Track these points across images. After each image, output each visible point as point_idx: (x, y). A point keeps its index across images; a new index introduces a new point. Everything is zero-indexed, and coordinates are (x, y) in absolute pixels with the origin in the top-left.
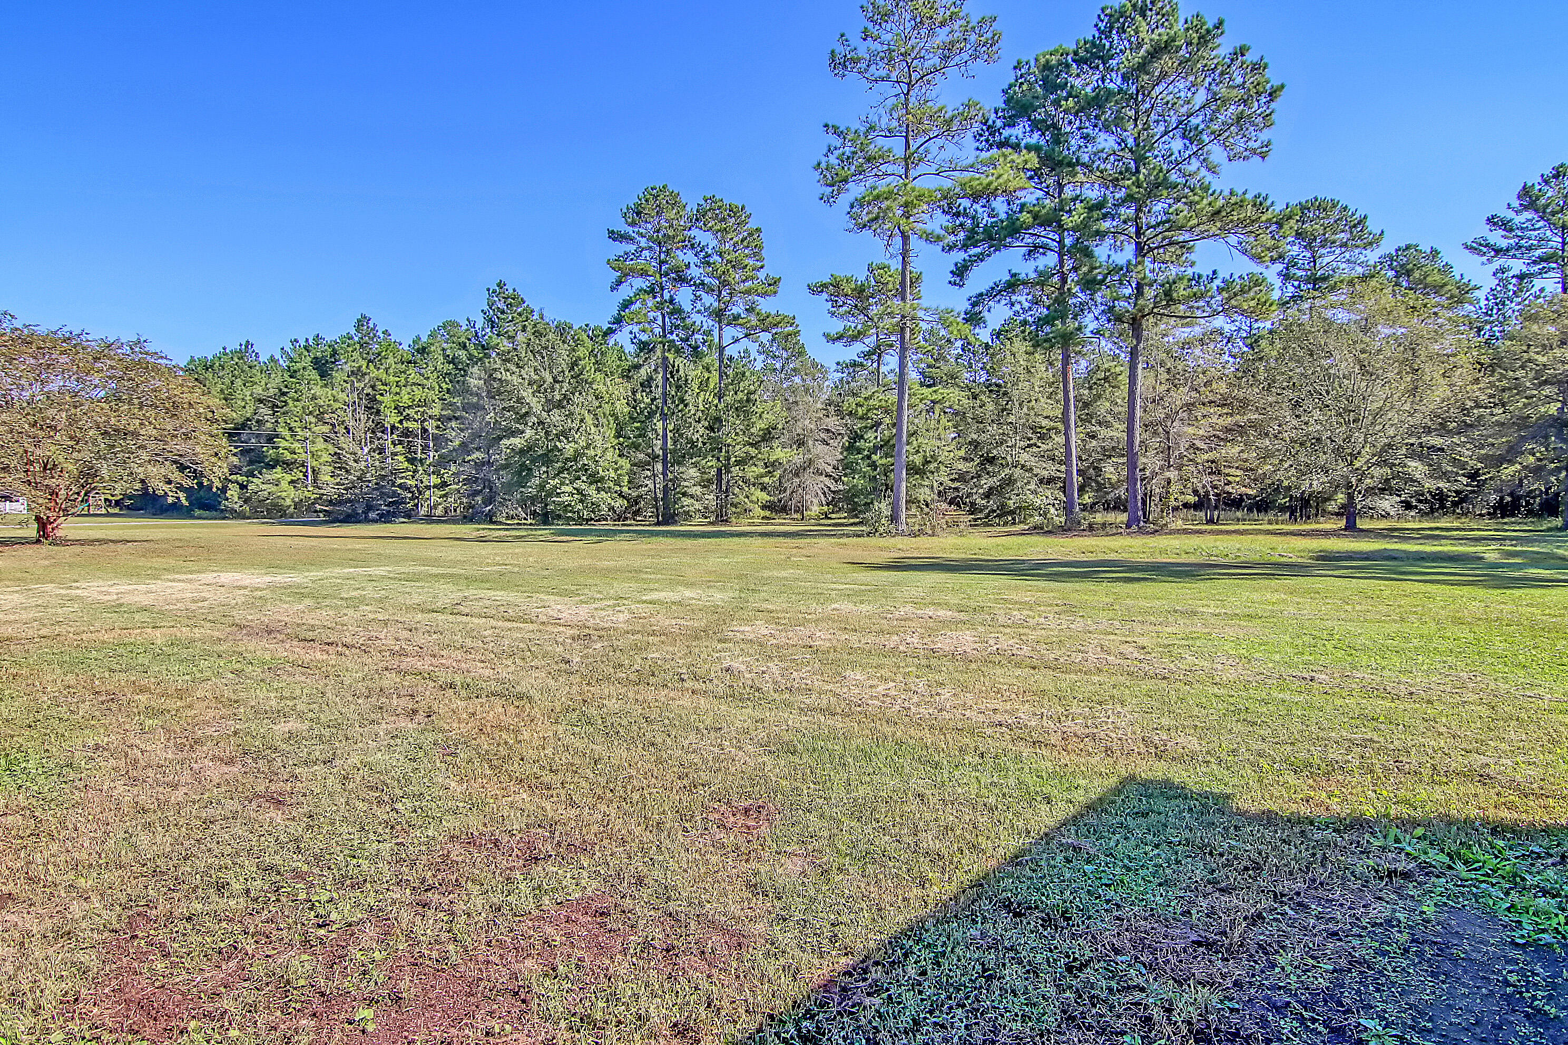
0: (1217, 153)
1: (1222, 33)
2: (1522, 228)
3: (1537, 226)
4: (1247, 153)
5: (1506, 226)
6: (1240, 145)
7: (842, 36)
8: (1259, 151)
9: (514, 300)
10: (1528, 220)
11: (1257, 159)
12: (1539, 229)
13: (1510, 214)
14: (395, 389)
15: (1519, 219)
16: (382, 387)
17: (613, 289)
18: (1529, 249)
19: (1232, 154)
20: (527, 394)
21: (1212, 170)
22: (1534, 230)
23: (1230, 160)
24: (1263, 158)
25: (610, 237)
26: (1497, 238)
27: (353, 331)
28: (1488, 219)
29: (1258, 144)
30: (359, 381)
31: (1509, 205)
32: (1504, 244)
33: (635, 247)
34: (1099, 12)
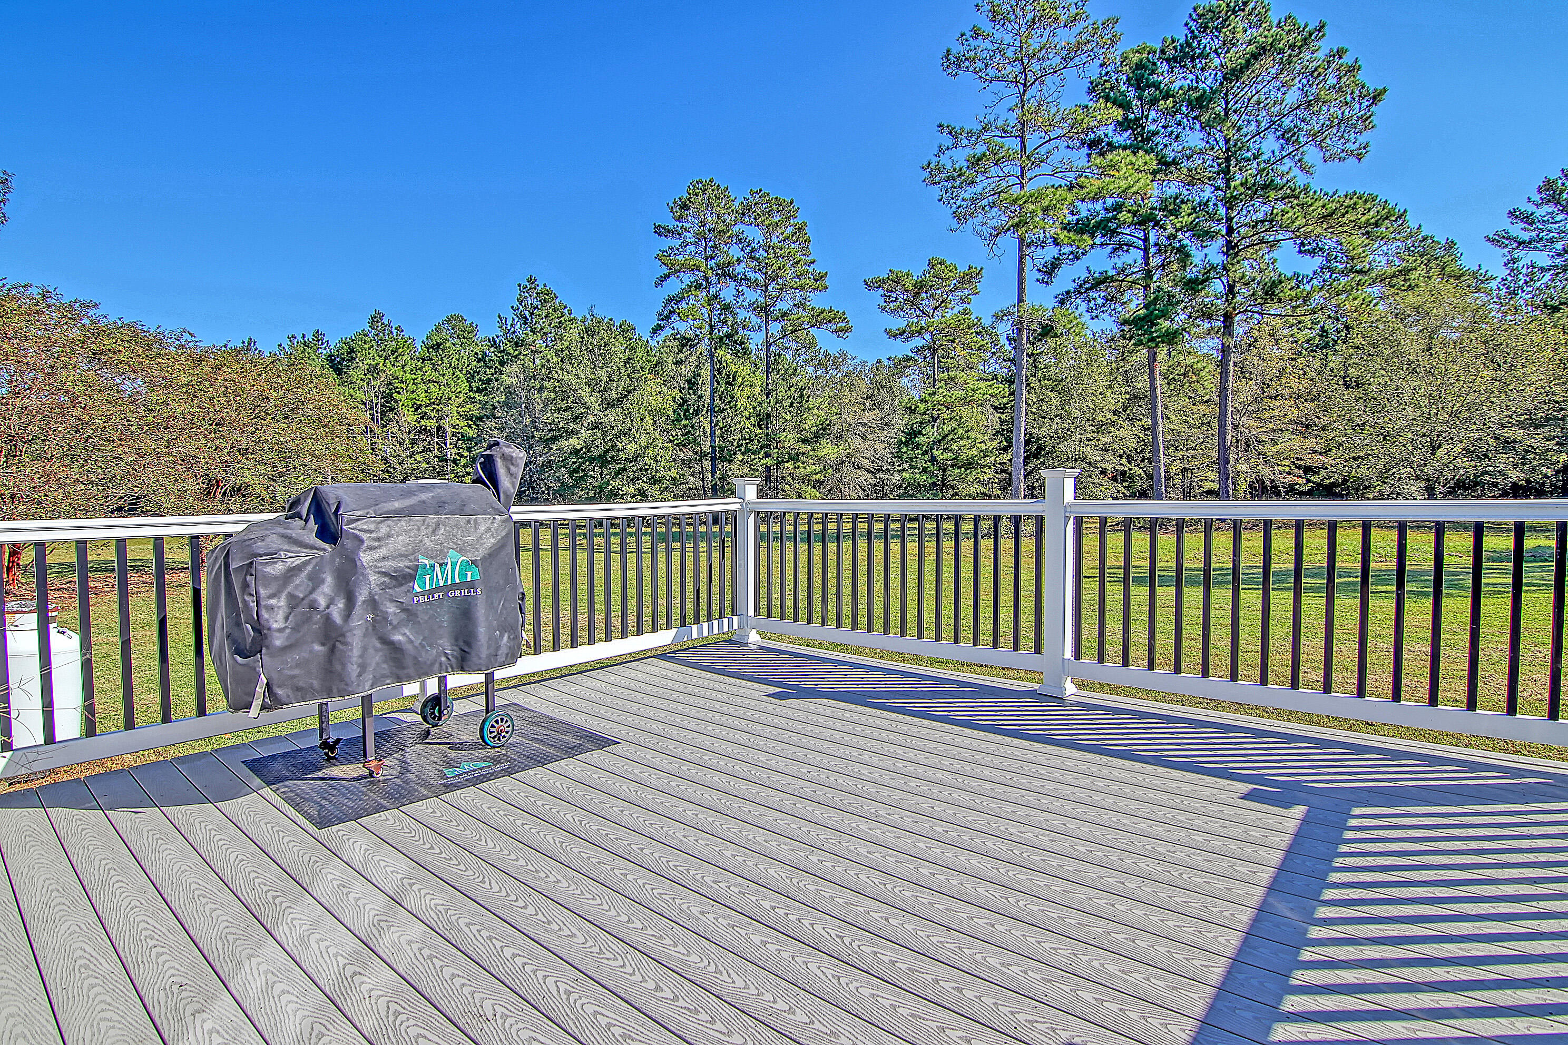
0: (1312, 154)
1: (1323, 36)
2: (1544, 221)
3: (1557, 219)
4: (1343, 155)
5: (1528, 219)
6: (1336, 147)
7: (962, 35)
8: (1355, 152)
9: (547, 296)
10: (1548, 213)
11: (1352, 160)
12: (1560, 222)
13: (1531, 208)
14: (411, 387)
15: (1540, 212)
16: (399, 385)
17: (657, 285)
18: (1551, 241)
19: (1328, 154)
20: (584, 393)
21: (1305, 170)
22: (1556, 223)
23: (1325, 161)
24: (1360, 160)
25: (655, 232)
26: (1518, 230)
27: (367, 328)
28: (1510, 212)
29: (1357, 145)
30: (375, 378)
31: (1529, 198)
32: (1525, 236)
33: (679, 242)
34: (1191, 11)
